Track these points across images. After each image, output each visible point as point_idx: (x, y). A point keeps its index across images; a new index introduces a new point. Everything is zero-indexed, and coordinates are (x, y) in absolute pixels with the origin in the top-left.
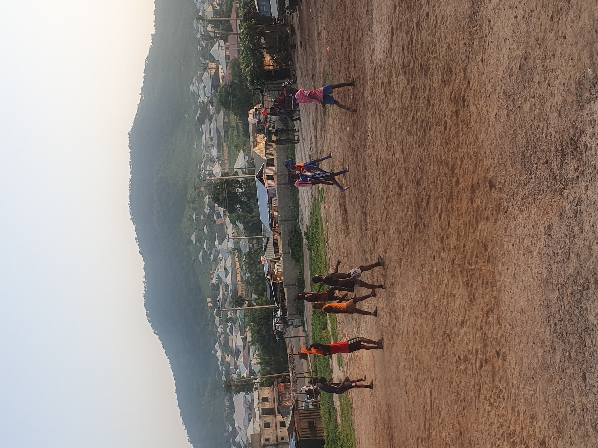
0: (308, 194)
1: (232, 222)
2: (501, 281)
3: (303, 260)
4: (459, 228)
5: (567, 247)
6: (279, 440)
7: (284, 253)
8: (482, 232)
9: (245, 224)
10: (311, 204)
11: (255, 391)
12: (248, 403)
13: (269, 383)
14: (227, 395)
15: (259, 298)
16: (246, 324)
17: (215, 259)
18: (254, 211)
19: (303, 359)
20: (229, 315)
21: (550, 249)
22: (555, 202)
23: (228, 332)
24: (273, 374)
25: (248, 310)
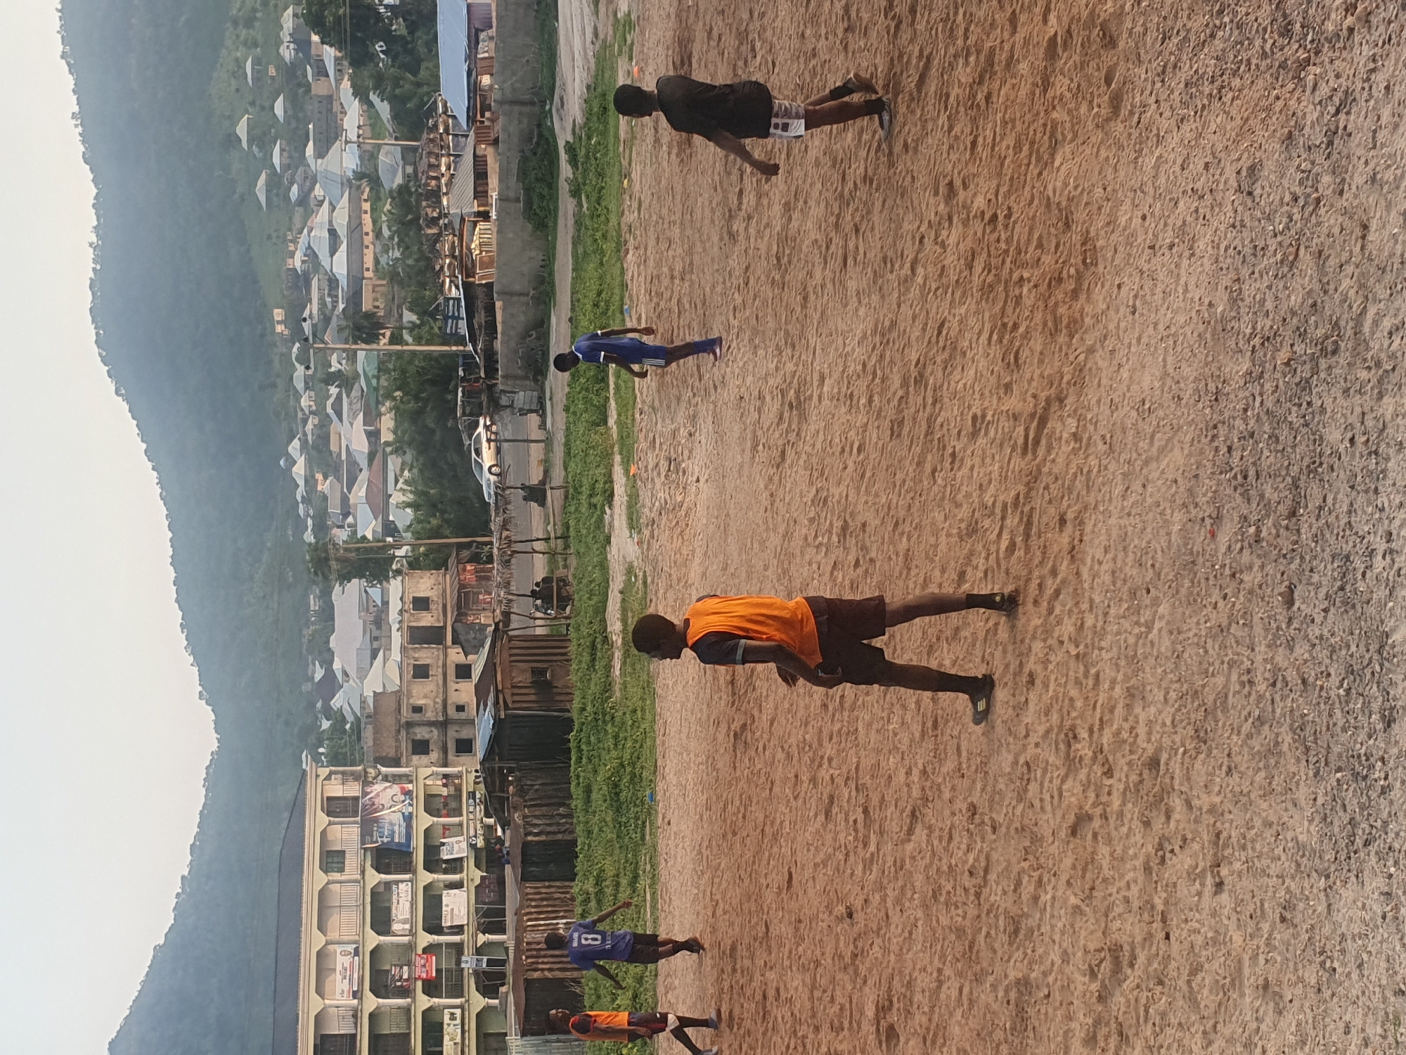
0: (583, 29)
1: (360, 92)
3: (555, 223)
5: (1293, 232)
6: (452, 712)
7: (501, 199)
9: (397, 102)
10: (592, 61)
11: (394, 577)
12: (372, 609)
13: (433, 560)
14: (316, 584)
15: (423, 324)
16: (381, 391)
17: (303, 200)
18: (424, 65)
19: (534, 505)
20: (334, 358)
21: (1244, 234)
22: (1278, 98)
23: (329, 410)
24: (447, 537)
25: (389, 354)
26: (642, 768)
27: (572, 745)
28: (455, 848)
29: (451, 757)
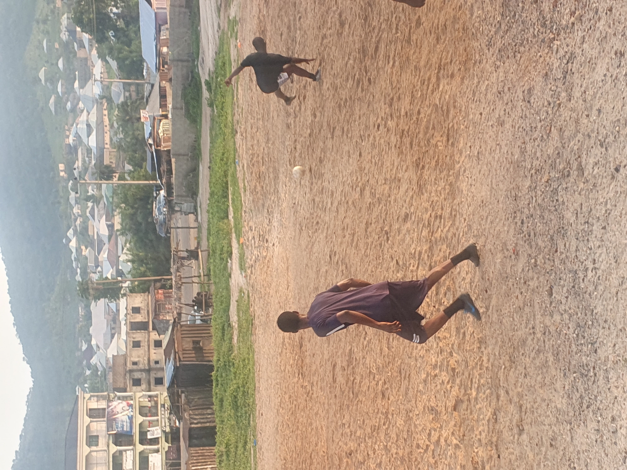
0: (213, 24)
1: (102, 56)
2: (461, 162)
3: (201, 120)
4: (414, 87)
5: (548, 120)
6: (152, 364)
7: (174, 108)
8: (443, 94)
9: (121, 62)
10: (218, 40)
11: (122, 297)
12: (111, 313)
13: (142, 289)
14: (82, 302)
15: (135, 170)
16: (114, 204)
17: (74, 109)
18: (133, 42)
20: (90, 189)
21: (527, 121)
22: (541, 56)
23: (88, 214)
24: (149, 277)
25: (119, 186)
26: (248, 388)
27: (213, 378)
28: (155, 432)
29: (152, 387)
